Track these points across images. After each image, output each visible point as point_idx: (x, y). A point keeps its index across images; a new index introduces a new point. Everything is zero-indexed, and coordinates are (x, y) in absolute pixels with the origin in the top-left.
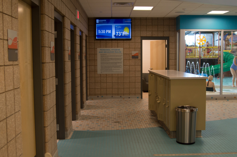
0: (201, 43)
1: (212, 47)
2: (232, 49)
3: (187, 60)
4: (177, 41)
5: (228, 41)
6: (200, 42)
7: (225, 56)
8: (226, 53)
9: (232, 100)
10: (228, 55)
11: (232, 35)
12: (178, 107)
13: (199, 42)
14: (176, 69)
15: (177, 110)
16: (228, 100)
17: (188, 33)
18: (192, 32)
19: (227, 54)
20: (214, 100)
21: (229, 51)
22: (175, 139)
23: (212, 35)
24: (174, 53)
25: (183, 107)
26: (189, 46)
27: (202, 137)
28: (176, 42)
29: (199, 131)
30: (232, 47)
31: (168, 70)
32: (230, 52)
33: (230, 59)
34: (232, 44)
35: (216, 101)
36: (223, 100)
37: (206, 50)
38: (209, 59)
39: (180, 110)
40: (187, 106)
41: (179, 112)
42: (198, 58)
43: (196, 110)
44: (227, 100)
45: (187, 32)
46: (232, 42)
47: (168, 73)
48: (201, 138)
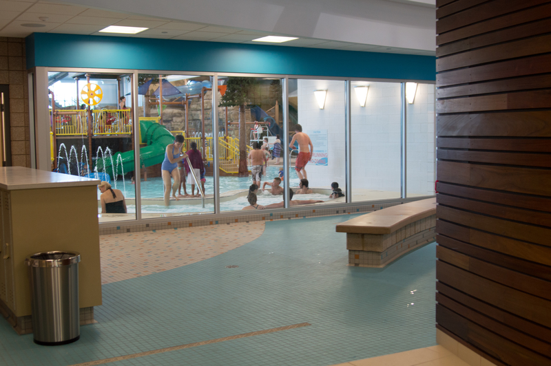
0: (91, 100)
1: (118, 110)
2: (163, 115)
3: (57, 142)
4: (28, 96)
5: (153, 95)
6: (89, 97)
7: (147, 131)
8: (151, 124)
9: (164, 231)
10: (154, 127)
11: (161, 82)
12: (32, 257)
13: (85, 97)
14: (28, 165)
15: (29, 263)
16: (154, 230)
17: (62, 77)
18: (71, 75)
19: (151, 126)
20: (123, 232)
21: (157, 120)
22: (31, 336)
23: (115, 81)
24: (23, 125)
25: (45, 256)
26: (65, 108)
27: (95, 321)
28: (26, 98)
29: (88, 308)
30: (162, 110)
31: (8, 166)
32: (157, 122)
33: (159, 138)
34: (162, 104)
35: (129, 234)
36: (143, 231)
37: (104, 117)
38: (111, 137)
39: (37, 264)
40: (54, 252)
41: (34, 268)
42: (84, 136)
43: (77, 260)
44: (151, 232)
45: (57, 75)
46: (162, 98)
47: (10, 174)
48: (93, 324)
